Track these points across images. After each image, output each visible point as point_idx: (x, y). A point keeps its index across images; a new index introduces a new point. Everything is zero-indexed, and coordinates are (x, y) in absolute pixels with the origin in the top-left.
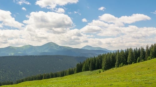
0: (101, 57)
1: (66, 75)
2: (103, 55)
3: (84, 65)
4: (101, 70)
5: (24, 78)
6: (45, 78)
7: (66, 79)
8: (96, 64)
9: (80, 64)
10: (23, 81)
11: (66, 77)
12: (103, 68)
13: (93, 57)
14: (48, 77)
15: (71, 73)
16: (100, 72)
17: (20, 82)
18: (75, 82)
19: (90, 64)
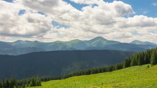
0: (149, 52)
1: (114, 70)
2: (152, 50)
3: (133, 59)
4: (150, 65)
5: (72, 73)
6: (93, 73)
7: (115, 74)
8: (145, 59)
9: (128, 58)
10: (71, 76)
11: (114, 72)
12: (152, 62)
13: (142, 52)
14: (96, 72)
15: (120, 68)
16: (148, 67)
17: (68, 77)
18: (124, 77)
19: (139, 58)
